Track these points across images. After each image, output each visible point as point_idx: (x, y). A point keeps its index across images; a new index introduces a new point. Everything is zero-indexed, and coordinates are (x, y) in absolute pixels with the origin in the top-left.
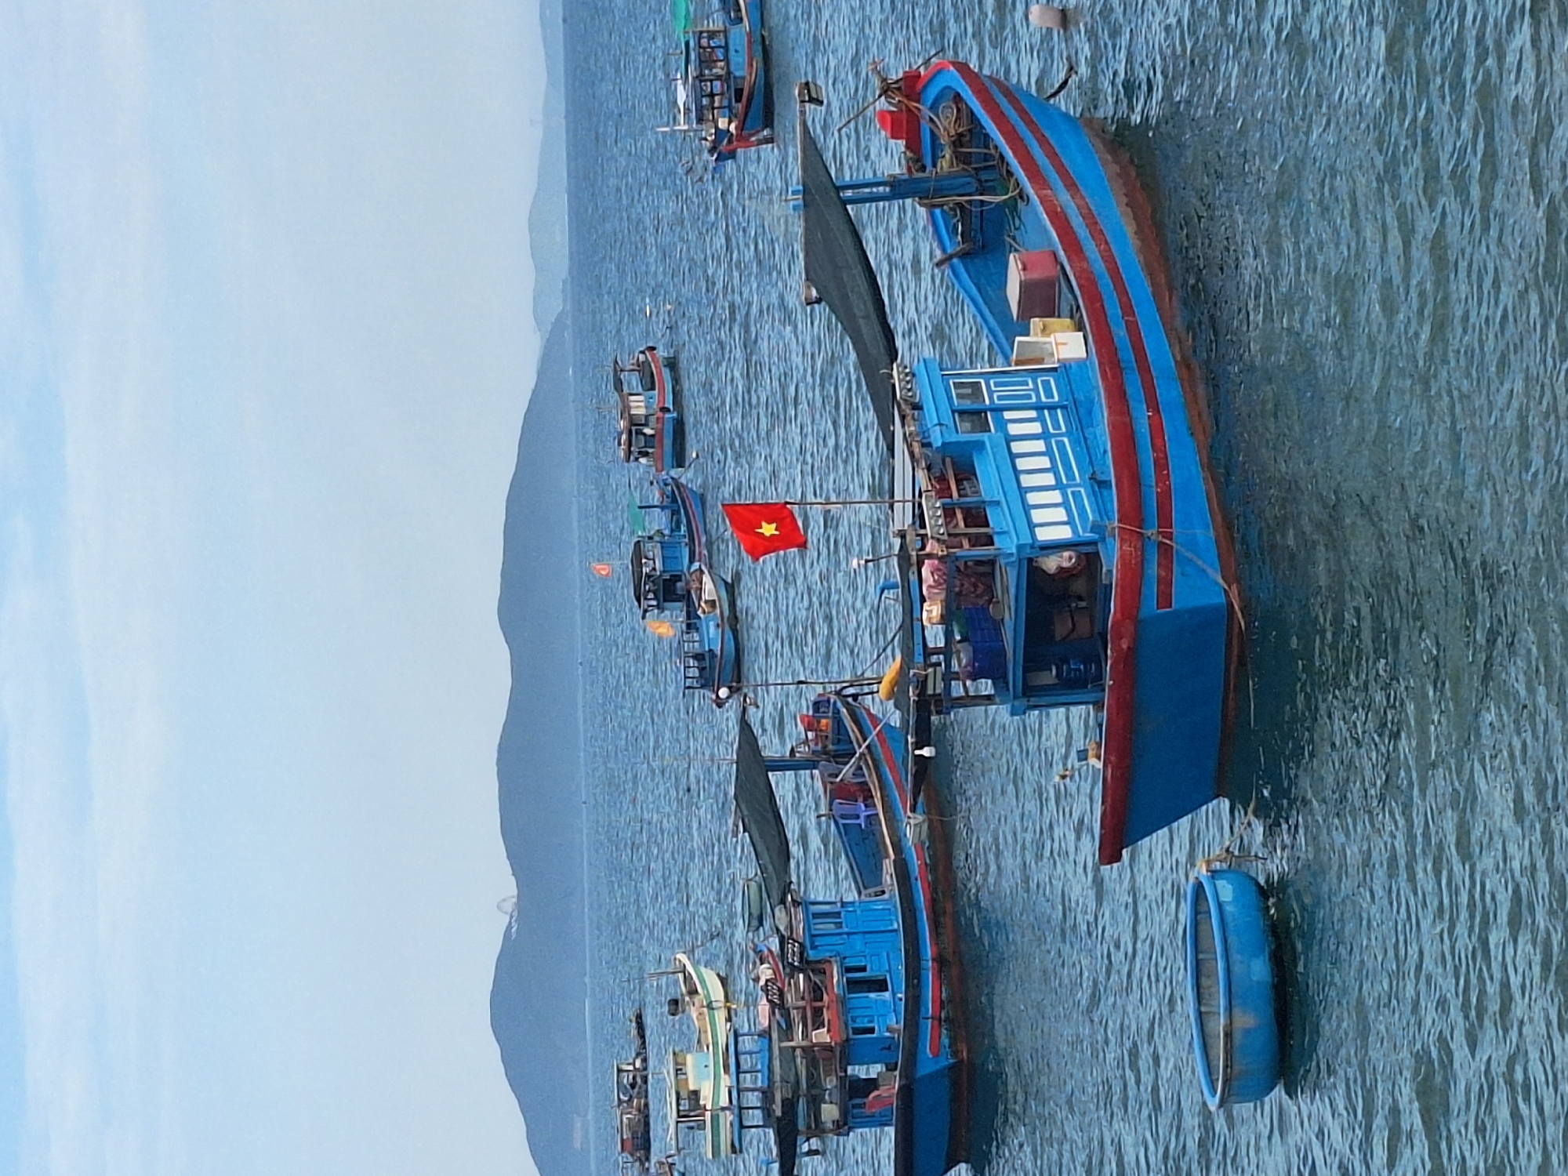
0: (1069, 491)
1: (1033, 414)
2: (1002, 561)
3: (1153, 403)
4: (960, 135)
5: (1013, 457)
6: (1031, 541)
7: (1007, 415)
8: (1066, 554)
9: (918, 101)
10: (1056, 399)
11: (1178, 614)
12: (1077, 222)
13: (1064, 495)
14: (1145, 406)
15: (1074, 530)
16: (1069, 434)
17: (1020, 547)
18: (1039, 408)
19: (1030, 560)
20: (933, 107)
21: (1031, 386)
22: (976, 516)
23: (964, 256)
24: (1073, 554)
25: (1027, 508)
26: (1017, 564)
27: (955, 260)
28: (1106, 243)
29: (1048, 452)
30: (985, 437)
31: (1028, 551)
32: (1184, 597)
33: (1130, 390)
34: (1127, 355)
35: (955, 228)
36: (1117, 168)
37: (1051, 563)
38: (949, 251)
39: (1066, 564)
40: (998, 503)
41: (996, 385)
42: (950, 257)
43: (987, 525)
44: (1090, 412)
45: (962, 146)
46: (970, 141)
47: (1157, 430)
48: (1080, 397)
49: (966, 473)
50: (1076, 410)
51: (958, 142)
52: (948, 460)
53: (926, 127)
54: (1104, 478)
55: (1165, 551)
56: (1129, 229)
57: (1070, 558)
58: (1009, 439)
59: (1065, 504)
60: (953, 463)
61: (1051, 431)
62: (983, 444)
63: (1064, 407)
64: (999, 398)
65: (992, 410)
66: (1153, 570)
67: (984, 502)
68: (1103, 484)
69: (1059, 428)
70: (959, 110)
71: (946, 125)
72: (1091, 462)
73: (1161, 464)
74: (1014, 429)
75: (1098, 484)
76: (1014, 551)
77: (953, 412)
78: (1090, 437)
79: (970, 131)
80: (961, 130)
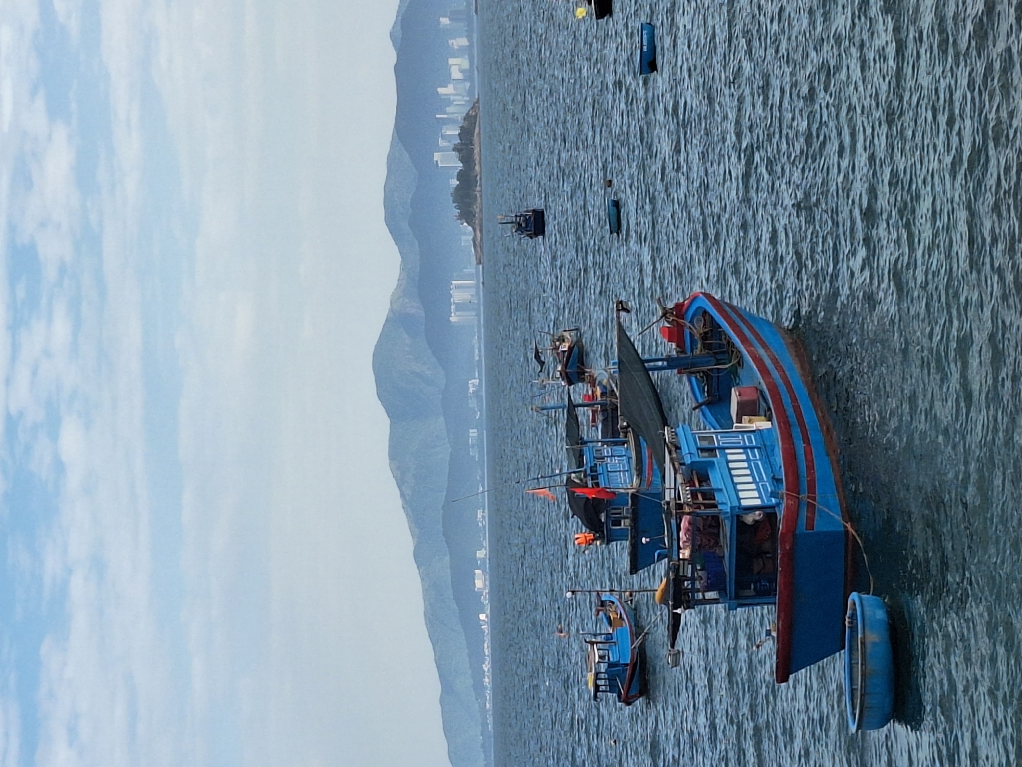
0: (760, 484)
1: (741, 451)
2: (722, 517)
3: (806, 440)
4: (706, 333)
5: (730, 469)
6: (738, 505)
7: (727, 451)
8: (757, 513)
9: (683, 319)
10: (754, 443)
11: (818, 534)
12: (768, 362)
13: (758, 486)
14: (802, 442)
15: (762, 501)
16: (761, 460)
17: (732, 508)
18: (745, 448)
19: (738, 516)
20: (691, 322)
21: (740, 437)
22: (709, 495)
23: (708, 404)
24: (761, 512)
25: (737, 491)
26: (730, 519)
27: (703, 407)
28: (784, 371)
29: (750, 467)
30: (715, 459)
31: (737, 510)
32: (820, 526)
33: (794, 435)
34: (793, 419)
35: (704, 389)
36: (791, 341)
37: (749, 519)
38: (700, 401)
39: (757, 518)
40: (721, 490)
41: (721, 437)
42: (701, 405)
43: (714, 499)
44: (773, 450)
45: (706, 340)
46: (712, 336)
47: (808, 453)
48: (768, 444)
49: (704, 478)
50: (765, 449)
51: (705, 337)
52: (694, 472)
53: (687, 331)
54: (780, 477)
55: (811, 507)
56: (797, 367)
57: (760, 515)
58: (728, 462)
59: (758, 489)
60: (697, 474)
61: (751, 458)
62: (713, 463)
63: (758, 448)
64: (723, 443)
65: (719, 448)
66: (804, 513)
67: (713, 489)
68: (779, 481)
69: (756, 457)
70: (705, 320)
71: (699, 329)
72: (772, 472)
73: (810, 468)
74: (730, 457)
75: (776, 480)
76: (729, 510)
77: (698, 449)
78: (772, 460)
79: (711, 331)
80: (706, 330)
